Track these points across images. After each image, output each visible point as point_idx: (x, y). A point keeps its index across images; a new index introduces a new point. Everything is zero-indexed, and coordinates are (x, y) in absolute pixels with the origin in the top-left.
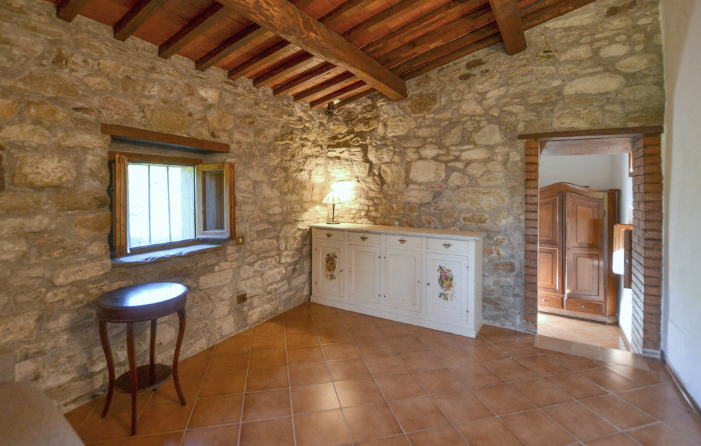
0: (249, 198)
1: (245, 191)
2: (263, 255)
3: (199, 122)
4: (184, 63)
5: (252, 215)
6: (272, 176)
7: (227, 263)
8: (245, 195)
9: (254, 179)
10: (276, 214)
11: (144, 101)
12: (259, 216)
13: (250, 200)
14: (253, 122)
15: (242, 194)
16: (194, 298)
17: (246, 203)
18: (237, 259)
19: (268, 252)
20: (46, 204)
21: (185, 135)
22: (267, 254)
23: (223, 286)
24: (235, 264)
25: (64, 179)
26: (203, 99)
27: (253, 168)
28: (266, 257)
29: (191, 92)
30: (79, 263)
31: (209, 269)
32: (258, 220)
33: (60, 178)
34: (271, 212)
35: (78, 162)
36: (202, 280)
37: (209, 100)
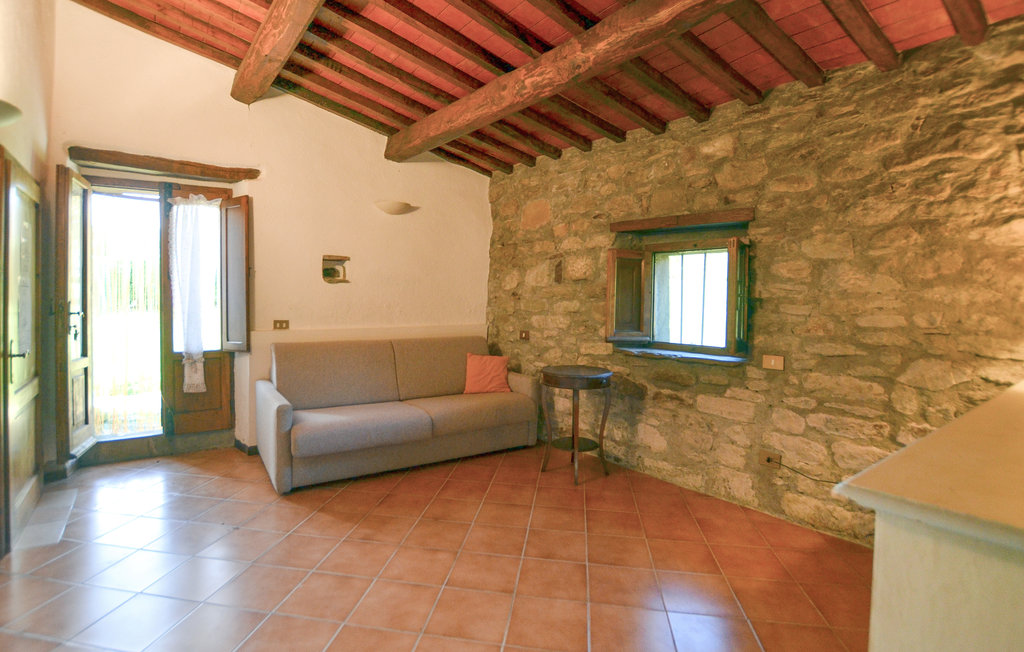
0: (800, 293)
1: (790, 279)
2: (834, 405)
3: (704, 190)
4: (685, 125)
5: (805, 322)
6: (870, 247)
7: (747, 391)
8: (788, 287)
9: (814, 257)
10: (883, 330)
11: (640, 190)
12: (824, 328)
13: (800, 297)
14: (810, 153)
15: (783, 286)
16: (688, 417)
17: (792, 302)
18: (767, 392)
19: (848, 403)
20: (580, 292)
21: (686, 213)
22: (847, 408)
23: (735, 423)
24: (761, 399)
25: (588, 274)
26: (708, 157)
27: (811, 236)
28: (843, 413)
29: (693, 155)
30: (594, 341)
31: (719, 390)
32: (821, 333)
33: (585, 273)
34: (862, 322)
35: (596, 258)
36: (700, 398)
37: (718, 153)
